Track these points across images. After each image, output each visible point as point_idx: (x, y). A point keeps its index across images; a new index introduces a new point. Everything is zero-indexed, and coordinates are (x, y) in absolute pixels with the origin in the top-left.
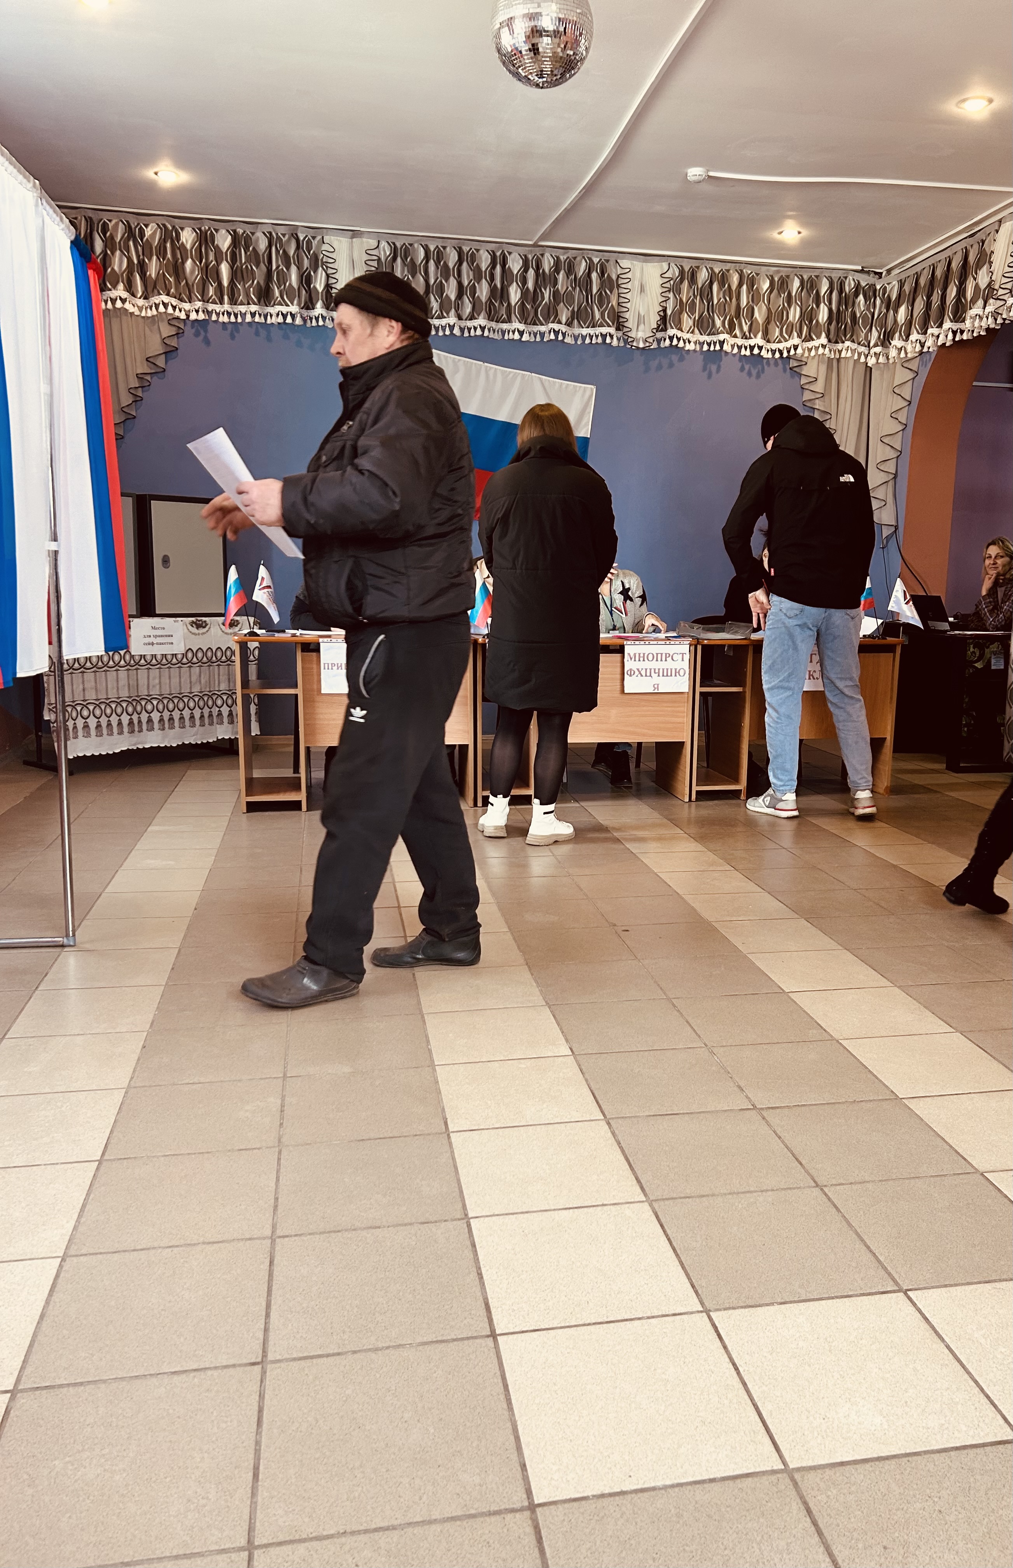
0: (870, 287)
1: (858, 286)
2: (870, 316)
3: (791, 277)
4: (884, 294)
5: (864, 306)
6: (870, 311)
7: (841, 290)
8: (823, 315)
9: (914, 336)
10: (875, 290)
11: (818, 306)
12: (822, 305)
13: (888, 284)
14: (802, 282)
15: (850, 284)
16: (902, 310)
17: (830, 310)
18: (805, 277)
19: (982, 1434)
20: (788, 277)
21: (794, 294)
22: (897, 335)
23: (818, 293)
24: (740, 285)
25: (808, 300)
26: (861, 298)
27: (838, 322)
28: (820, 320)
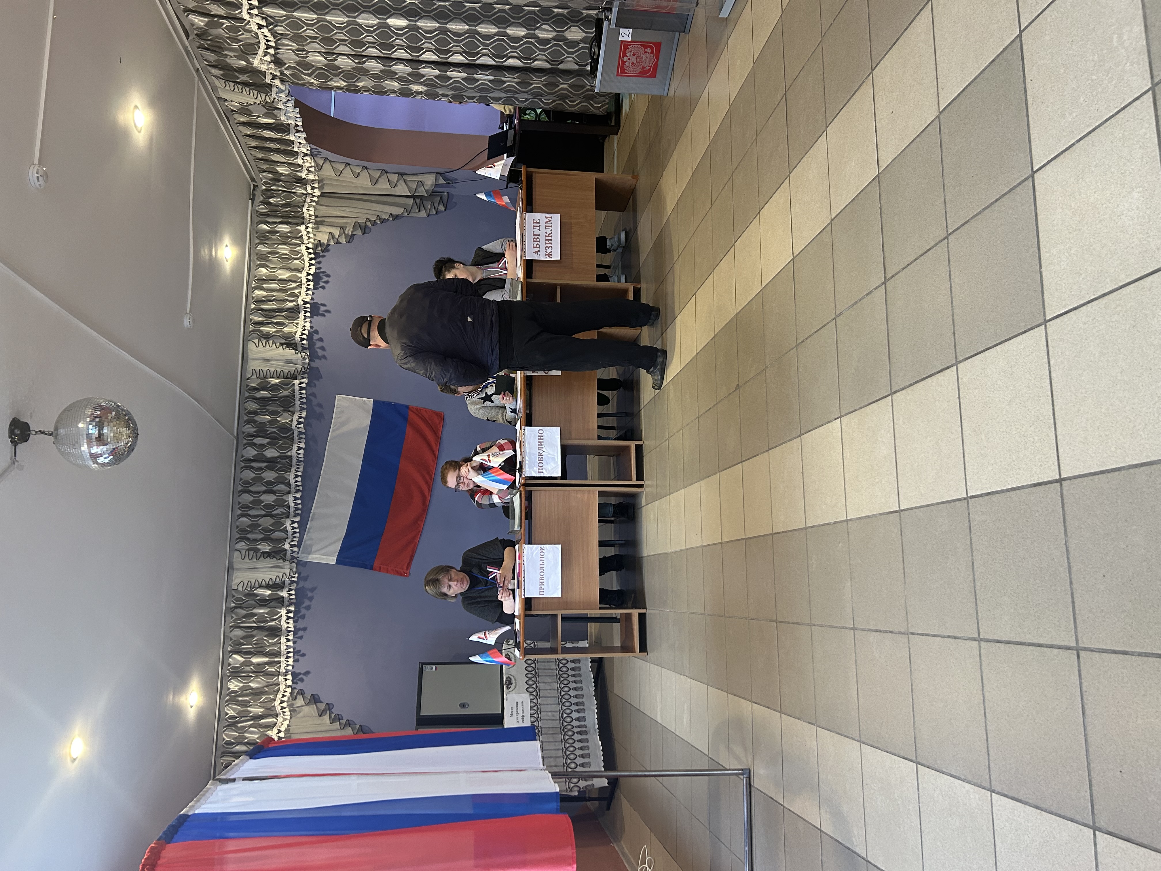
0: (264, 194)
1: (263, 203)
2: (285, 194)
3: (257, 252)
4: (269, 184)
5: (278, 199)
6: (281, 194)
7: (266, 215)
8: (284, 228)
9: (300, 161)
10: (266, 190)
11: (278, 232)
12: (277, 229)
13: (262, 180)
14: (260, 244)
15: (262, 209)
16: (280, 170)
17: (280, 223)
18: (257, 241)
19: (1148, 117)
20: (257, 254)
21: (269, 250)
22: (299, 174)
23: (269, 232)
24: (263, 289)
25: (274, 240)
26: (271, 200)
27: (290, 217)
28: (288, 230)
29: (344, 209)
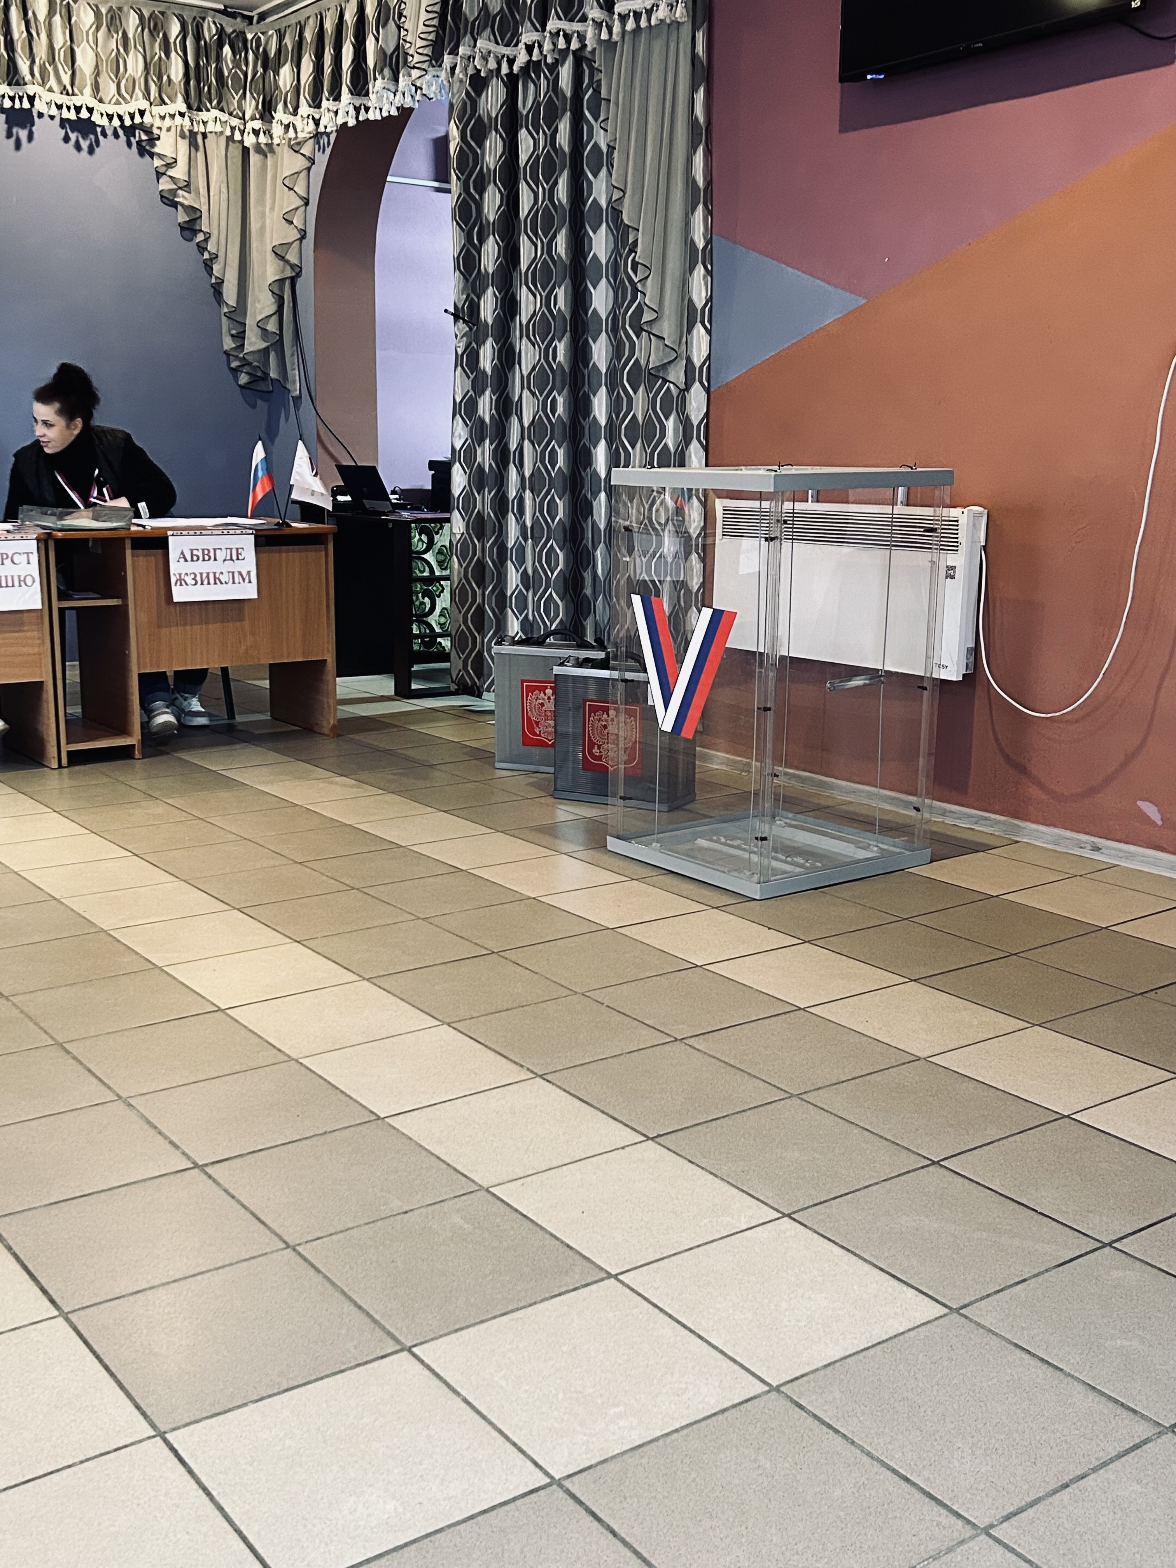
0: (237, 36)
1: (221, 32)
2: (242, 76)
3: (125, 9)
4: (258, 47)
5: (233, 62)
6: (241, 70)
7: (198, 36)
8: (176, 69)
9: (305, 109)
10: (245, 40)
11: (168, 56)
12: (173, 55)
13: (263, 33)
14: (141, 17)
15: (209, 29)
16: (285, 72)
17: (186, 63)
18: (146, 14)
20: (120, 9)
21: (131, 36)
22: (280, 107)
23: (166, 38)
24: (50, 14)
25: (152, 47)
26: (227, 49)
27: (198, 82)
28: (173, 77)
29: (224, 190)
